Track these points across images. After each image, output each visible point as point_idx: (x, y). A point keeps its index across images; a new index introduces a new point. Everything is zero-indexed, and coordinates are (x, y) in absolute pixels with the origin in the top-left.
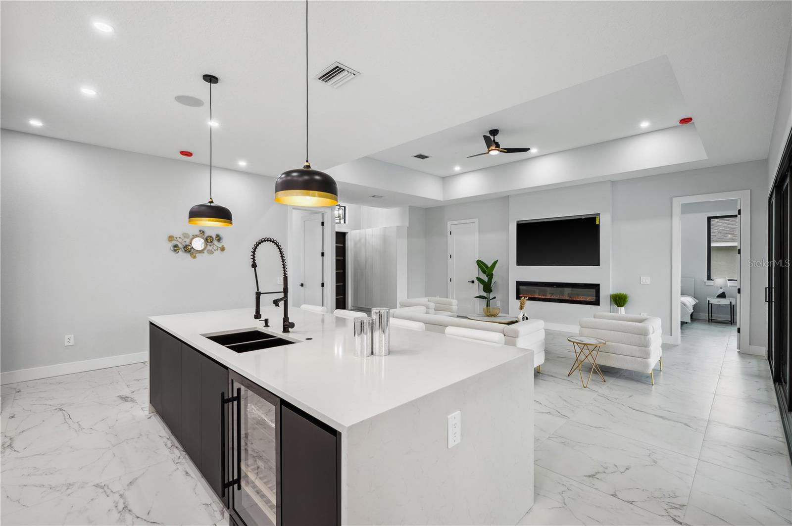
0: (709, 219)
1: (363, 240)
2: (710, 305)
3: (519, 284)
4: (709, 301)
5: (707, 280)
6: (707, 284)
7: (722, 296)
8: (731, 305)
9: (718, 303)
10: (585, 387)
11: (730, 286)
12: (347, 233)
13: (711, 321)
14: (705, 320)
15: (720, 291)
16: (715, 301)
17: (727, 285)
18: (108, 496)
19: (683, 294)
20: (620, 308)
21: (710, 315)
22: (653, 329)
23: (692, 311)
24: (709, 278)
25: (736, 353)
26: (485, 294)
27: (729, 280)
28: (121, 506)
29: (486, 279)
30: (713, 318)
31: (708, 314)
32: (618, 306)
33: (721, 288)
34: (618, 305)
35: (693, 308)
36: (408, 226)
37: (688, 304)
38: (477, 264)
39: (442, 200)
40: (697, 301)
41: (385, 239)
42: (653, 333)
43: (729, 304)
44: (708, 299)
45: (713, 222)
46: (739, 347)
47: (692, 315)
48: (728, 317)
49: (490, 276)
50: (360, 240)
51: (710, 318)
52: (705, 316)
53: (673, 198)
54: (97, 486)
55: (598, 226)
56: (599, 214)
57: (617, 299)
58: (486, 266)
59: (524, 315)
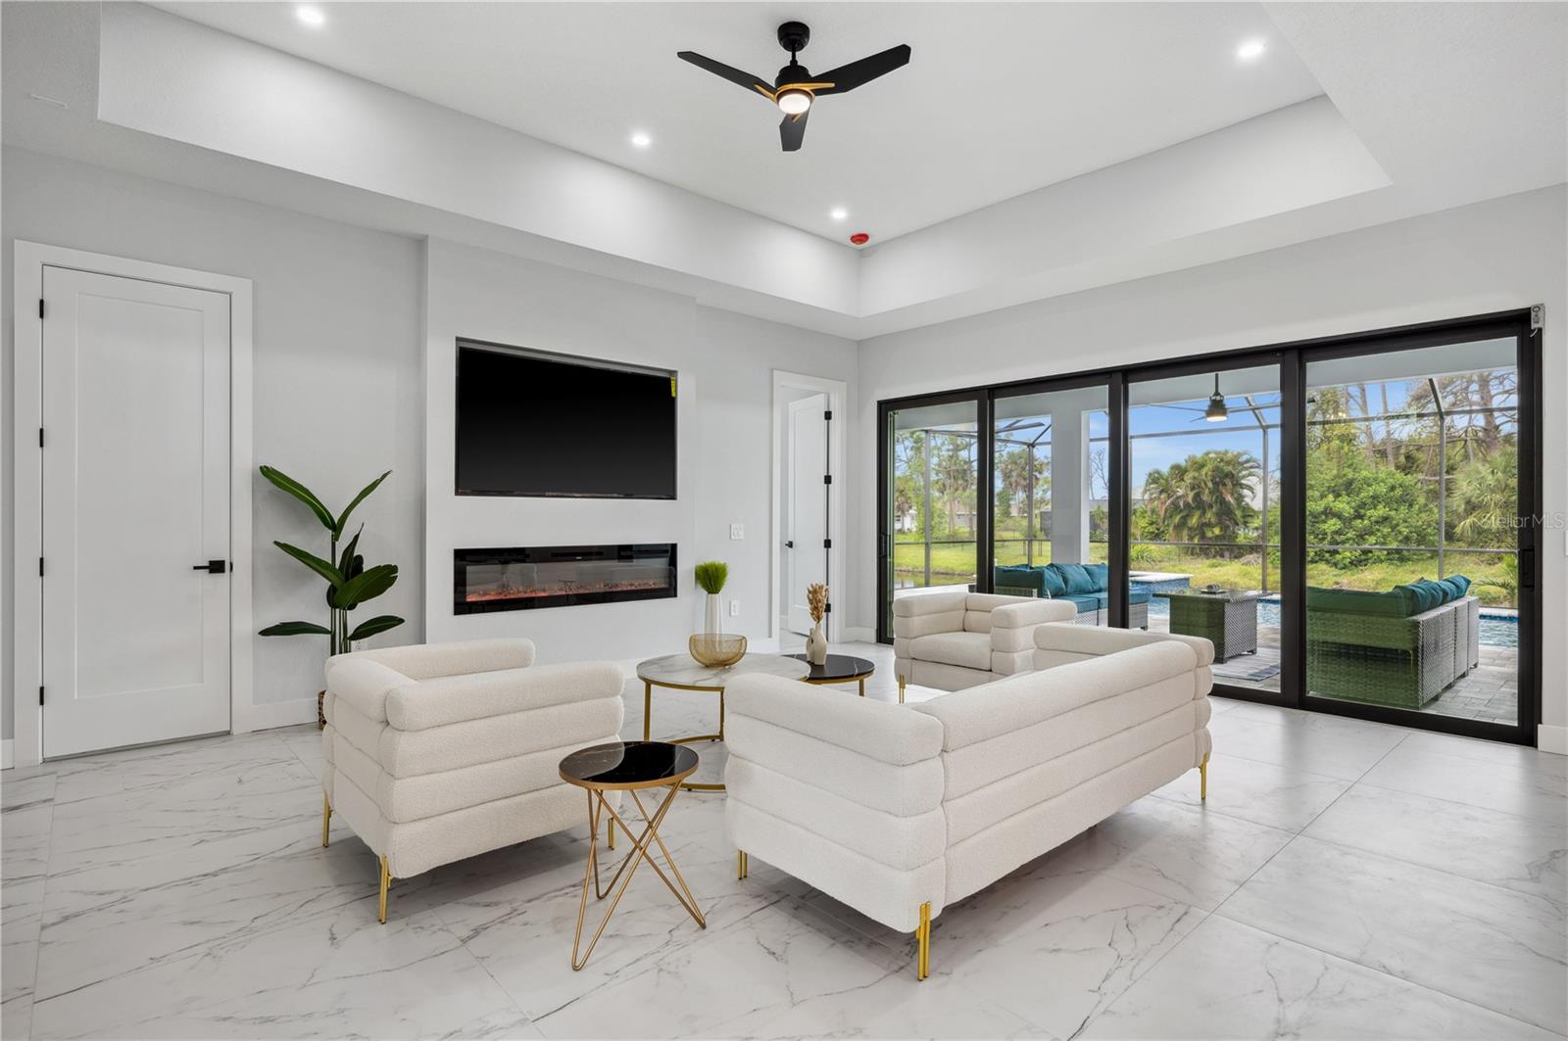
3: (463, 557)
20: (711, 596)
32: (708, 593)
34: (709, 589)
56: (677, 373)
57: (708, 575)
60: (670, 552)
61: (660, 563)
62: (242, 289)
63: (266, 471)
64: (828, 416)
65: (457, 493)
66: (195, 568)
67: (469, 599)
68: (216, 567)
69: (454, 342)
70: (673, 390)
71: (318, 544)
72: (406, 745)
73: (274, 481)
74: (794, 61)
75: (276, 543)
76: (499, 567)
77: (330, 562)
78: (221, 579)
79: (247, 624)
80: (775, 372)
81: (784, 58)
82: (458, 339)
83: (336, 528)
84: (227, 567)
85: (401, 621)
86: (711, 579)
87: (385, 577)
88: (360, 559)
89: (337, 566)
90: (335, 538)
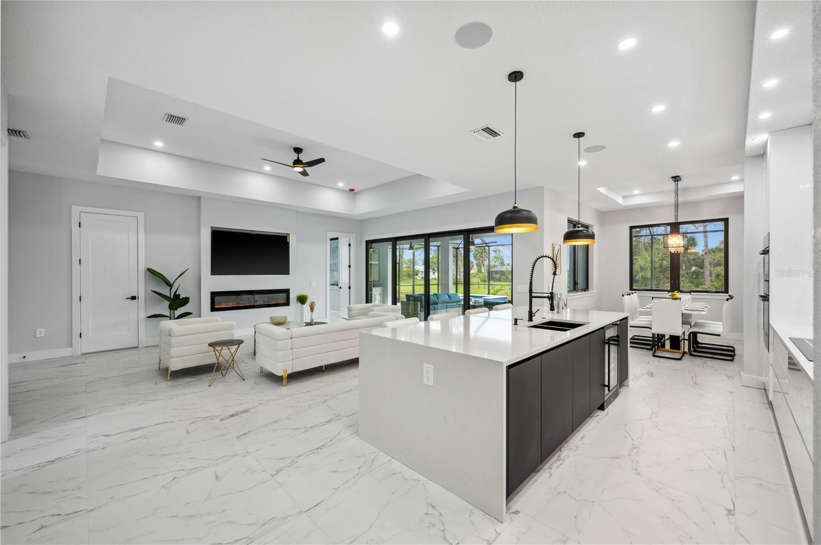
3: (214, 295)
18: (637, 461)
28: (635, 450)
32: (301, 305)
54: (639, 474)
55: (288, 244)
56: (289, 234)
60: (287, 292)
61: (284, 295)
62: (141, 216)
63: (149, 270)
64: (350, 245)
65: (212, 275)
66: (127, 298)
67: (216, 307)
68: (133, 298)
69: (210, 228)
70: (288, 240)
71: (166, 291)
72: (173, 340)
73: (151, 272)
74: (298, 158)
75: (152, 291)
76: (236, 296)
77: (169, 296)
78: (135, 302)
79: (143, 315)
80: (328, 232)
81: (295, 156)
82: (211, 227)
83: (171, 286)
84: (137, 298)
85: (192, 313)
86: (302, 300)
87: (186, 301)
88: (179, 295)
89: (172, 297)
90: (171, 289)
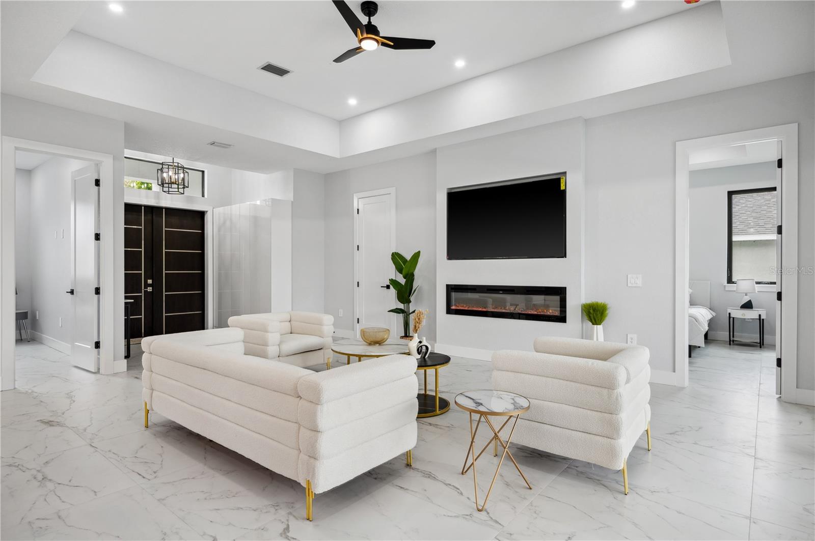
0: (731, 194)
1: (228, 223)
2: (732, 319)
3: (451, 289)
4: (730, 314)
5: (728, 283)
6: (727, 289)
7: (748, 305)
8: (760, 319)
9: (743, 317)
10: (479, 510)
11: (758, 291)
12: (207, 211)
13: (732, 342)
14: (724, 342)
15: (745, 300)
16: (738, 314)
17: (754, 289)
19: (692, 303)
20: (596, 326)
21: (731, 333)
22: (628, 374)
23: (707, 328)
24: (730, 280)
25: (775, 400)
26: (401, 306)
27: (758, 283)
29: (402, 281)
30: (735, 339)
31: (728, 333)
32: (593, 324)
33: (746, 295)
34: (593, 321)
35: (709, 325)
36: (293, 200)
37: (700, 318)
38: (392, 259)
39: (338, 156)
40: (714, 314)
41: (256, 221)
42: (628, 381)
43: (758, 318)
44: (729, 311)
45: (735, 198)
46: (780, 391)
47: (706, 336)
48: (756, 338)
49: (410, 277)
50: (224, 223)
51: (732, 338)
52: (724, 335)
53: (677, 143)
55: (564, 192)
56: (565, 173)
57: (591, 311)
58: (404, 261)
59: (420, 342)
60: (560, 292)
65: (448, 259)
67: (454, 308)
70: (562, 185)
74: (369, 22)
82: (447, 189)
86: (595, 314)
